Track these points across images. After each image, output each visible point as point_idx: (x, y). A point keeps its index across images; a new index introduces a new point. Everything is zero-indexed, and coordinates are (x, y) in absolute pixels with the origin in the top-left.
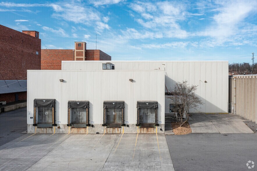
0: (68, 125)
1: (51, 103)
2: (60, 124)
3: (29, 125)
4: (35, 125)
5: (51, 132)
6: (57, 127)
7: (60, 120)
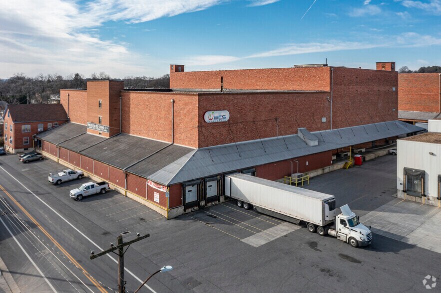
0: (438, 198)
1: (420, 174)
2: (429, 195)
3: (399, 190)
4: (404, 191)
5: (420, 202)
6: (426, 198)
7: (429, 192)
